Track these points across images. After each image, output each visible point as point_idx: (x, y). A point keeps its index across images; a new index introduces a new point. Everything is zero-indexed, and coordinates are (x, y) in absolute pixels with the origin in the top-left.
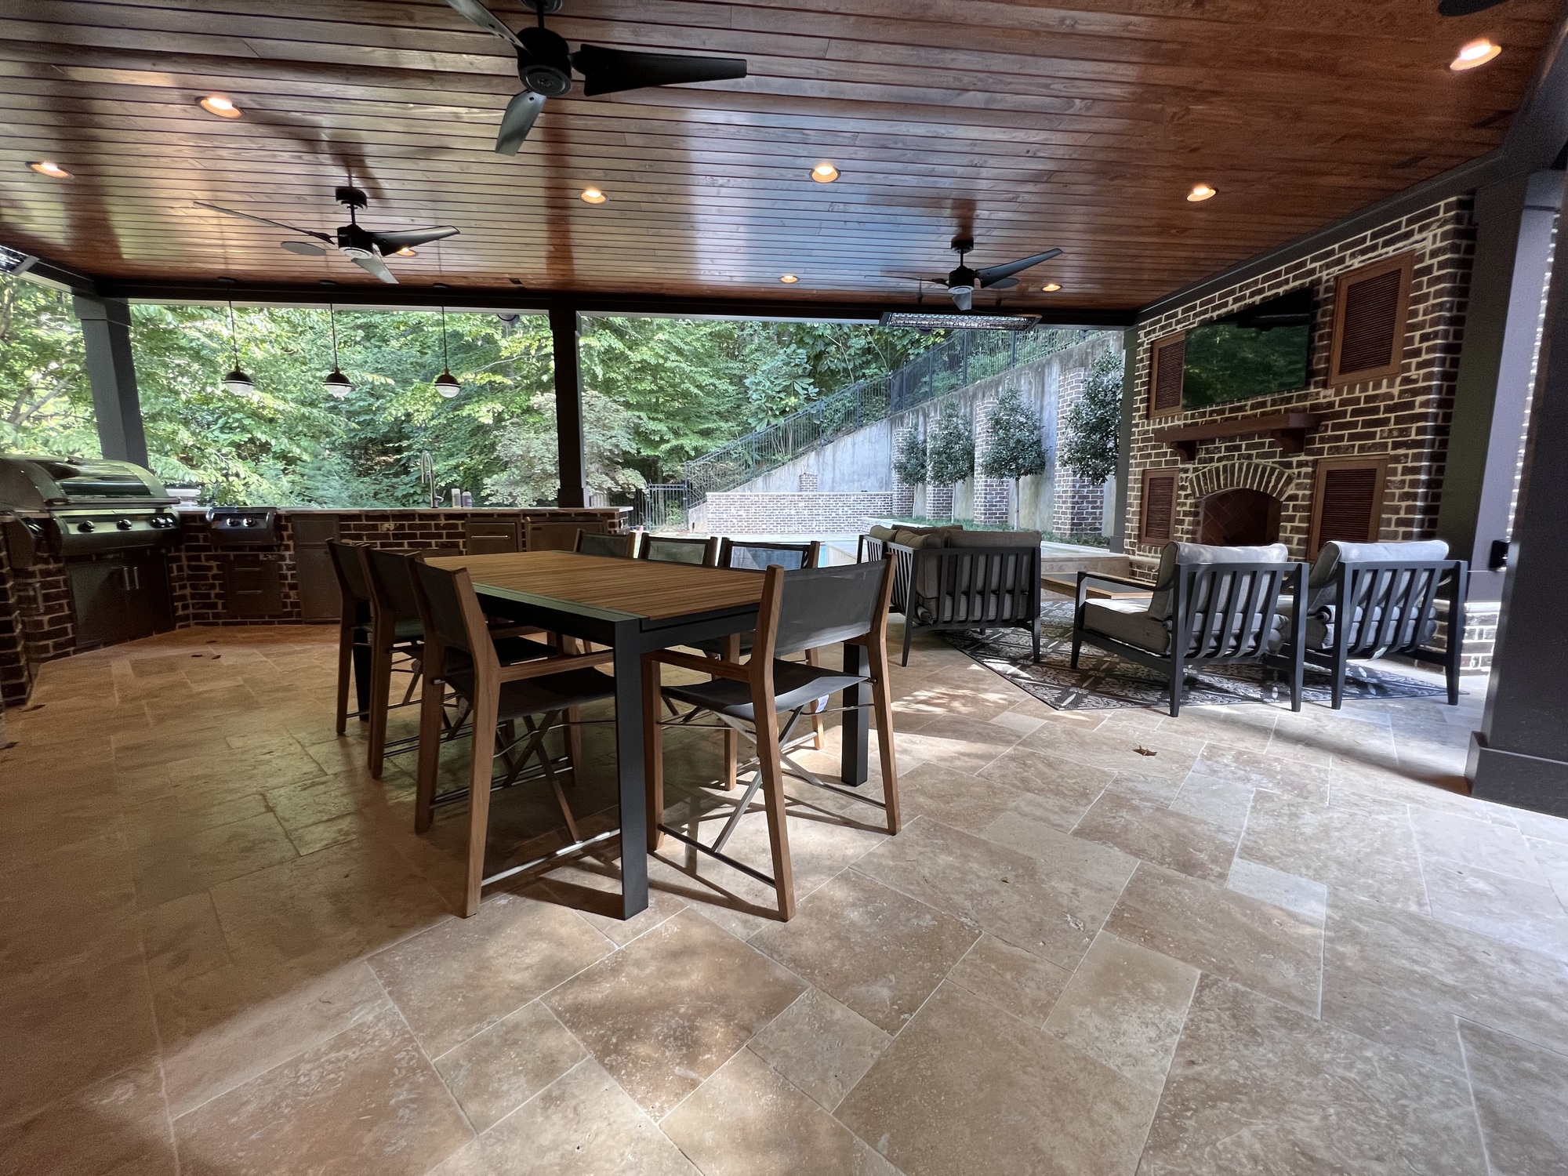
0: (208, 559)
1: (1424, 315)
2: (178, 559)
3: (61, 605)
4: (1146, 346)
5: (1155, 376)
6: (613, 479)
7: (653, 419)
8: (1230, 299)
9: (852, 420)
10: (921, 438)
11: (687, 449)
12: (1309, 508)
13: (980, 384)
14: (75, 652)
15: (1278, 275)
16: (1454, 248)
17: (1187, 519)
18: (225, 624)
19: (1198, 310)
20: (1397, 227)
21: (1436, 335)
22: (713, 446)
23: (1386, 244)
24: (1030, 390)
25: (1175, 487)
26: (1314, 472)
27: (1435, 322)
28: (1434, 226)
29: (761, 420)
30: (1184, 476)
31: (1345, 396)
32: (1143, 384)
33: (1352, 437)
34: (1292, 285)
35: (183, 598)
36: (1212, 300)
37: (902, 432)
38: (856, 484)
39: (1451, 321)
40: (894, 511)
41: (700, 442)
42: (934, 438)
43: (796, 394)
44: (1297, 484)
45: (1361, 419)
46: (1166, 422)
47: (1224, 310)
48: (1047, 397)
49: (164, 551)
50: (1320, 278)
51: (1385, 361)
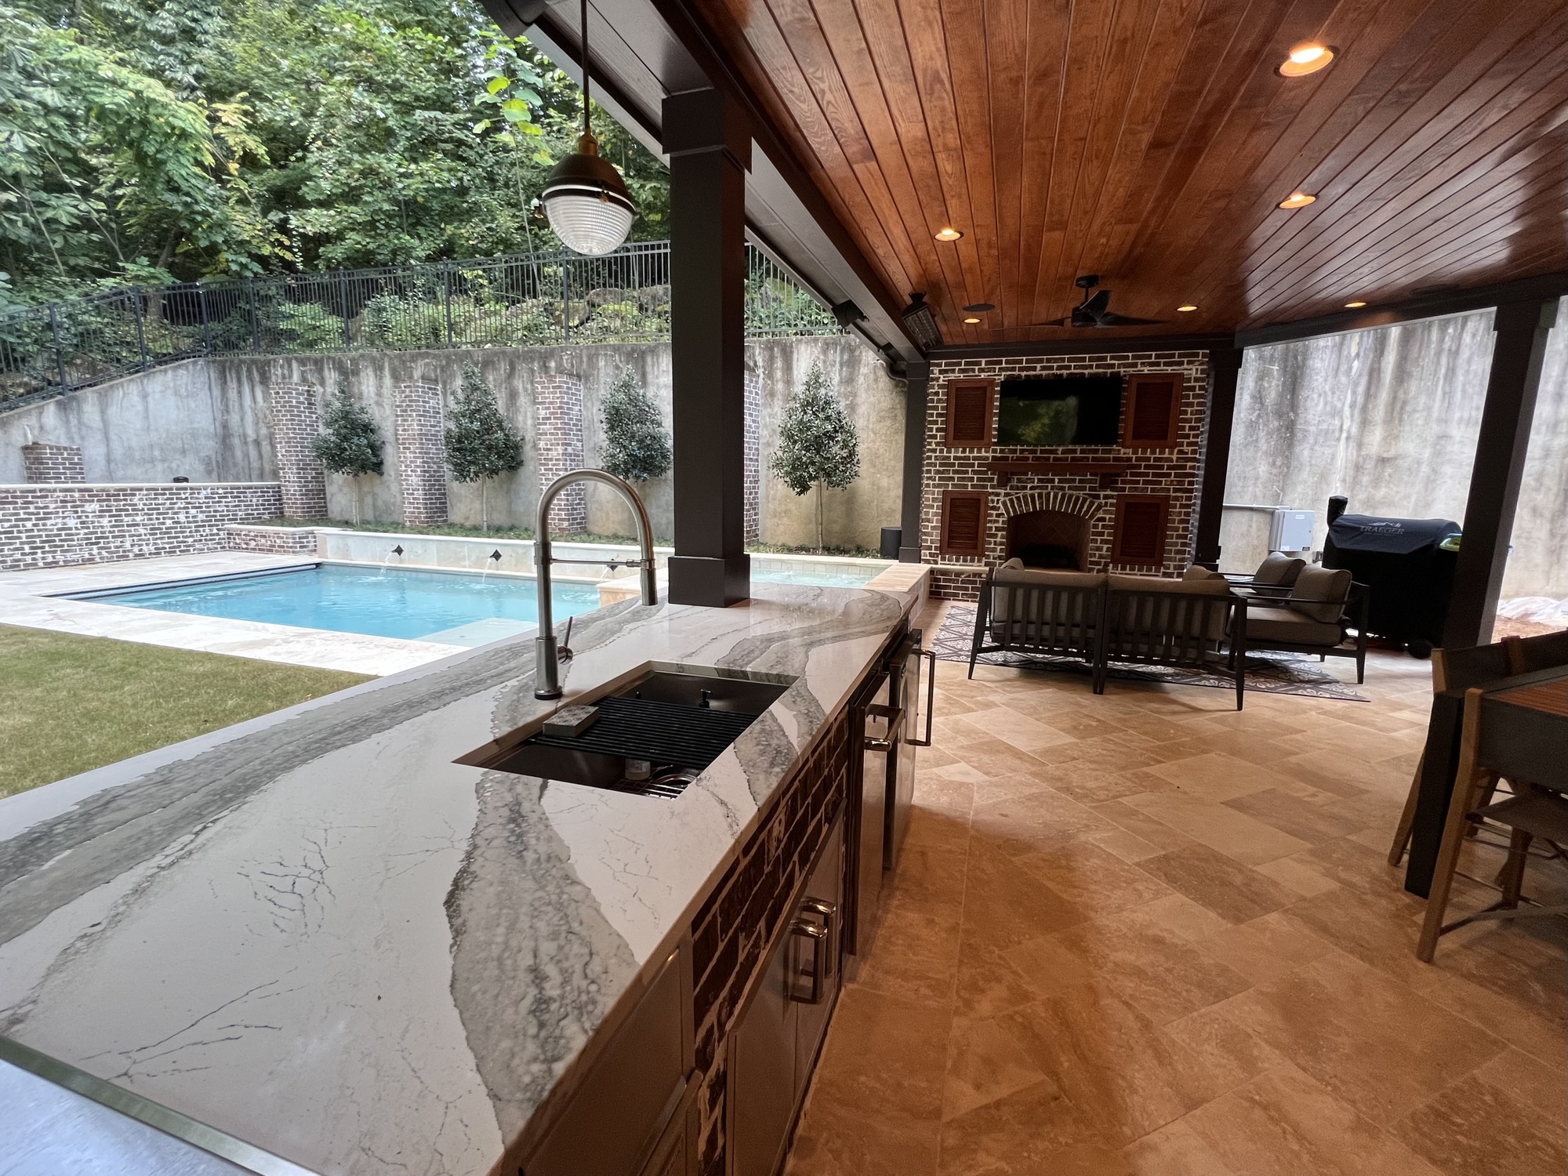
4: (941, 382)
5: (953, 410)
8: (1038, 366)
12: (1115, 527)
17: (1000, 534)
19: (1004, 365)
20: (1171, 356)
23: (1166, 364)
25: (986, 507)
26: (1117, 503)
28: (1196, 363)
30: (995, 498)
31: (1139, 455)
36: (1018, 362)
40: (290, 513)
44: (1105, 510)
45: (1151, 471)
46: (971, 453)
47: (1031, 373)
50: (1119, 372)
51: (1166, 438)
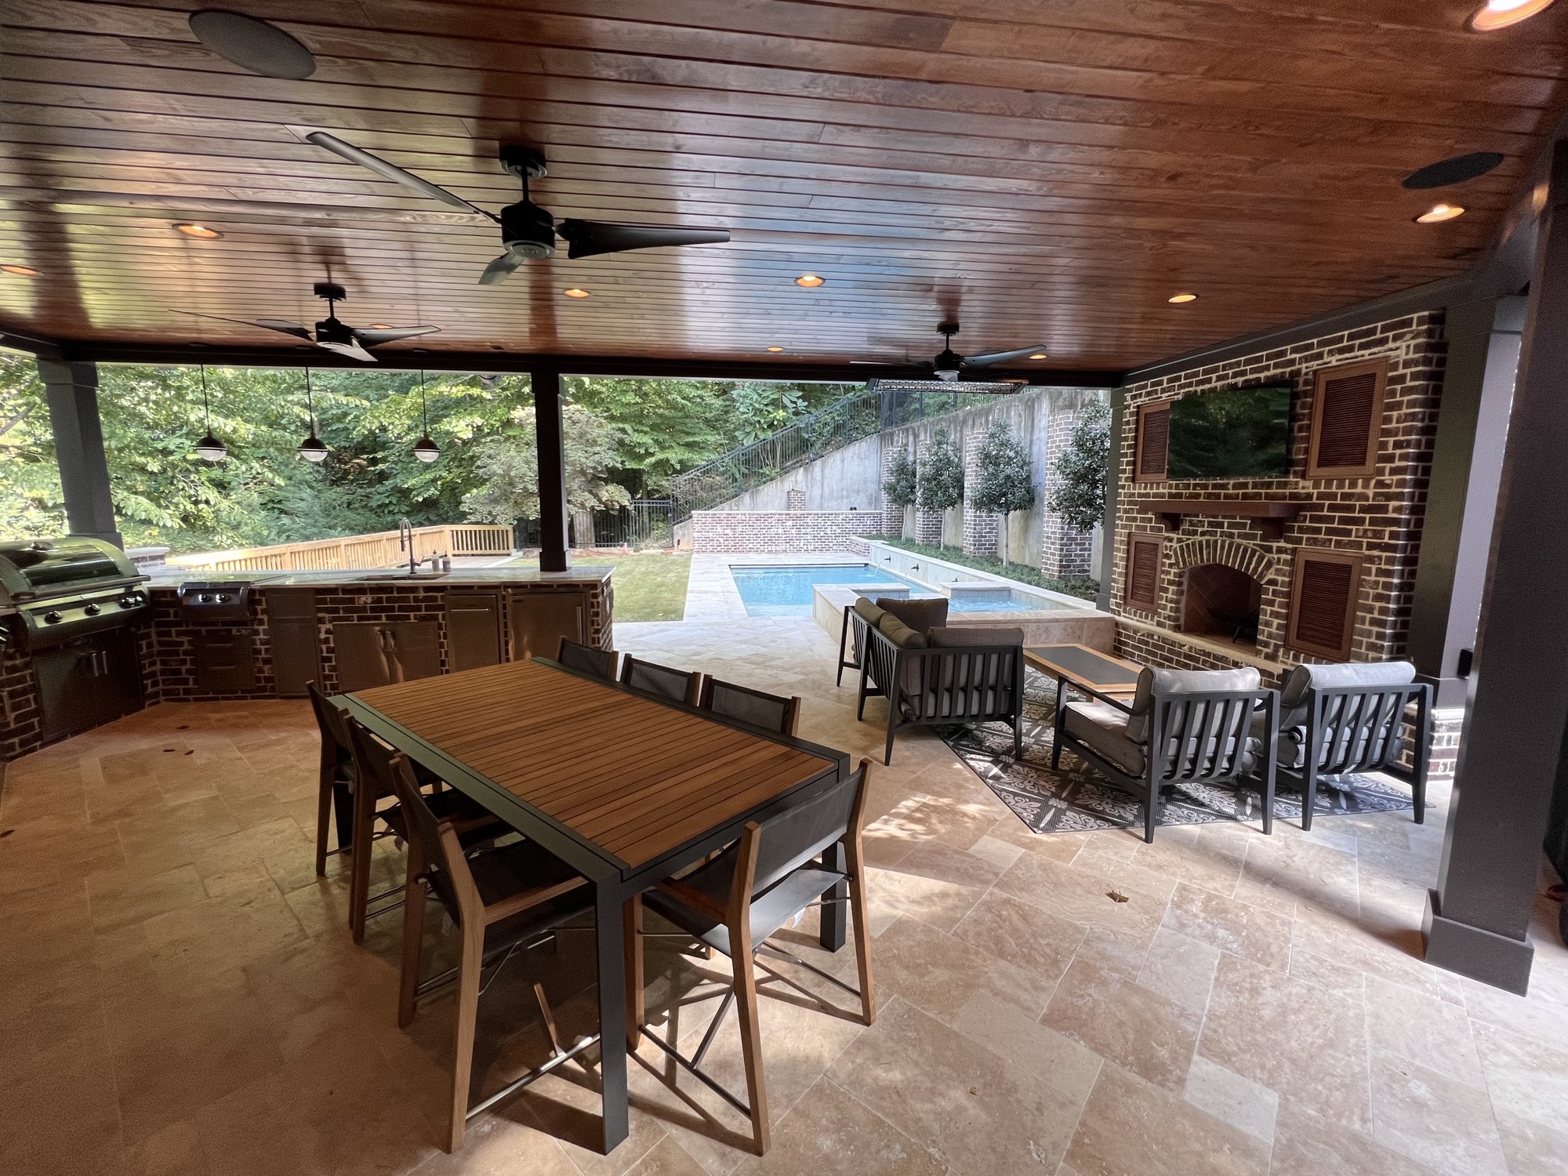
0: (179, 634)
1: (1398, 422)
2: (148, 635)
3: (28, 700)
4: (1132, 410)
5: (1141, 441)
6: (596, 496)
7: (637, 431)
8: (1214, 376)
9: (842, 434)
10: (911, 458)
11: (673, 462)
12: (1288, 595)
13: (970, 412)
14: (42, 746)
15: (1259, 359)
16: (1426, 361)
17: (1171, 588)
18: (196, 700)
19: (1183, 381)
20: (1373, 331)
21: (1408, 444)
22: (700, 459)
23: (1362, 347)
24: (1020, 423)
25: (1160, 555)
26: (1293, 560)
27: (1408, 431)
28: (1408, 336)
29: (749, 433)
30: (1169, 544)
31: (1322, 490)
32: (1129, 447)
33: (1329, 531)
34: (1272, 372)
35: (153, 674)
36: (1196, 374)
37: (893, 451)
38: (845, 501)
39: (1423, 431)
40: (884, 530)
41: (686, 455)
42: (924, 464)
43: (785, 407)
44: (1277, 570)
45: (1337, 514)
46: (1152, 488)
47: (1207, 386)
48: (1036, 431)
49: (133, 629)
50: (1299, 370)
51: (1362, 461)
